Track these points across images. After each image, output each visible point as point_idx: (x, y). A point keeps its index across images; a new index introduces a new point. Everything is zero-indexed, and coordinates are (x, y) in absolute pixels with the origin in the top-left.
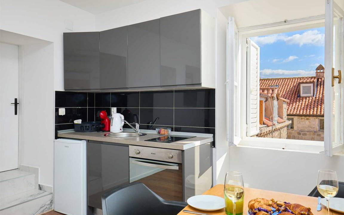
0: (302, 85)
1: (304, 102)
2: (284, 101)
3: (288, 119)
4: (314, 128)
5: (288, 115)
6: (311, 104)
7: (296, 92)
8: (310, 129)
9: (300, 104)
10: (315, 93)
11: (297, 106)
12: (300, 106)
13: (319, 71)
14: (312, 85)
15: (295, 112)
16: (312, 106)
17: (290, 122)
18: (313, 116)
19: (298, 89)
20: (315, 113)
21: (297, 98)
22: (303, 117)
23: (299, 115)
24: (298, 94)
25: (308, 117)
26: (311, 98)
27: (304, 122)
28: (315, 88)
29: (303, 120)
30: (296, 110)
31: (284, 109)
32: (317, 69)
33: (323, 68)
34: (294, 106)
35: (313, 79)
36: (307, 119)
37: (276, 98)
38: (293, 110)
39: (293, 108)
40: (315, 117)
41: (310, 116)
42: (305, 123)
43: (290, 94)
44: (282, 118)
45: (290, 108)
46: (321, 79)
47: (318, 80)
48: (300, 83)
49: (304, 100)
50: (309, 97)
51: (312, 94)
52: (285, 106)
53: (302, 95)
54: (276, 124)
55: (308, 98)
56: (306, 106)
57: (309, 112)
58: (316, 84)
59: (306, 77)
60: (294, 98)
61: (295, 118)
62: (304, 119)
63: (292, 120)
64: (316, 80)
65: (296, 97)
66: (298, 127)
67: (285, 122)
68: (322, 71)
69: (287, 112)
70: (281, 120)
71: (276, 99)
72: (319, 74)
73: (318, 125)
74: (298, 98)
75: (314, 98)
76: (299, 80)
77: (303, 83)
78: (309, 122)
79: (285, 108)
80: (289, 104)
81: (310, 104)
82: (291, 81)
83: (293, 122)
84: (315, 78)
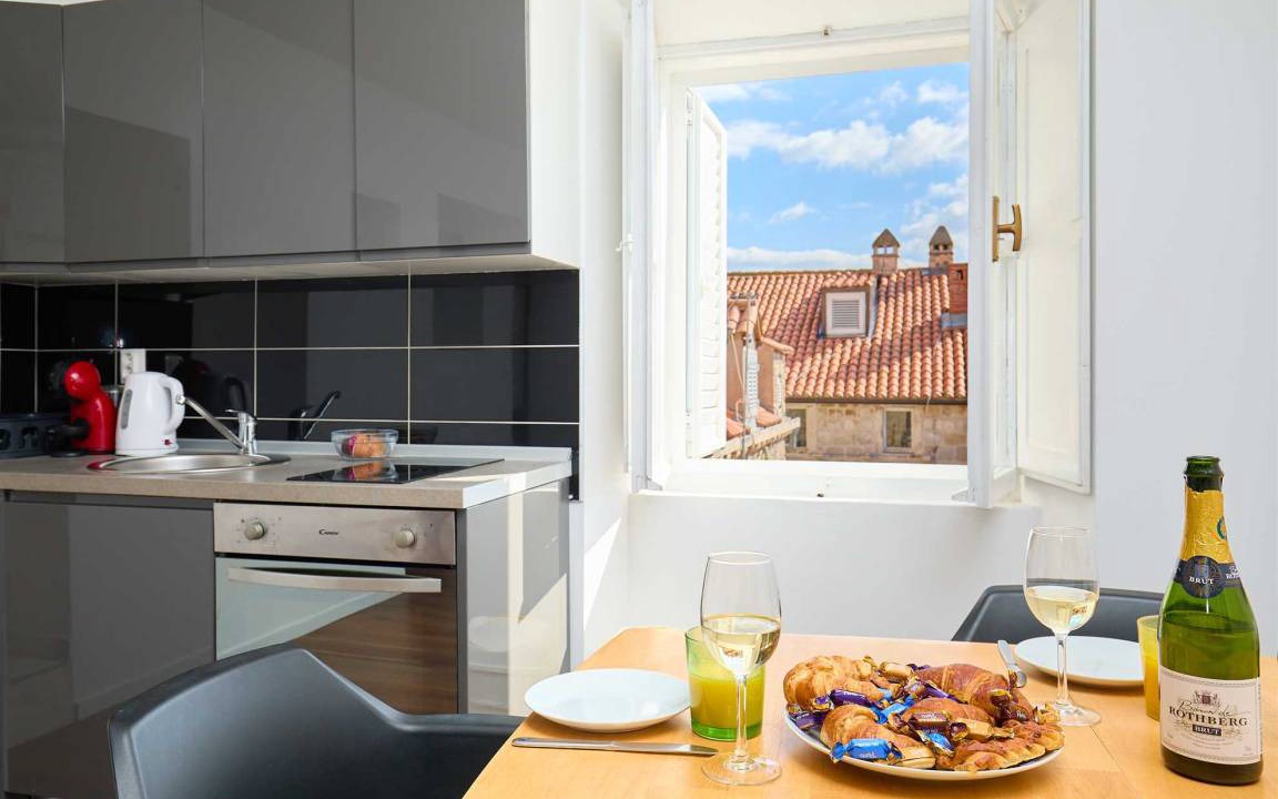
0: (830, 297)
1: (838, 356)
2: (777, 351)
3: (790, 414)
4: (869, 442)
5: (789, 400)
6: (859, 360)
7: (812, 320)
8: (858, 445)
9: (827, 363)
10: (872, 323)
11: (816, 369)
12: (825, 370)
13: (881, 251)
14: (861, 296)
15: (811, 388)
16: (864, 368)
17: (796, 423)
18: (867, 401)
19: (818, 310)
20: (873, 392)
21: (816, 342)
22: (836, 407)
23: (824, 401)
24: (818, 325)
25: (850, 407)
26: (859, 342)
27: (838, 425)
28: (872, 308)
29: (836, 414)
30: (813, 382)
31: (778, 379)
32: (877, 244)
33: (895, 243)
34: (806, 369)
35: (863, 278)
36: (848, 413)
37: (752, 338)
38: (803, 382)
39: (804, 375)
40: (872, 407)
41: (856, 401)
42: (842, 424)
43: (794, 326)
44: (769, 409)
45: (795, 376)
46: (888, 277)
47: (879, 282)
48: (824, 290)
49: (838, 349)
50: (853, 338)
51: (862, 330)
52: (779, 367)
53: (830, 331)
54: (754, 429)
55: (849, 342)
56: (844, 369)
57: (855, 388)
58: (873, 293)
59: (844, 269)
60: (807, 343)
61: (812, 410)
62: (839, 411)
63: (802, 414)
64: (872, 282)
65: (811, 337)
66: (819, 440)
67: (779, 422)
68: (890, 250)
69: (786, 389)
70: (769, 417)
71: (753, 343)
72: (881, 260)
73: (882, 433)
74: (820, 342)
75: (868, 340)
76: (820, 281)
77: (834, 289)
78: (856, 422)
79: (780, 376)
80: (791, 362)
81: (856, 362)
82: (796, 281)
83: (803, 423)
84: (869, 273)
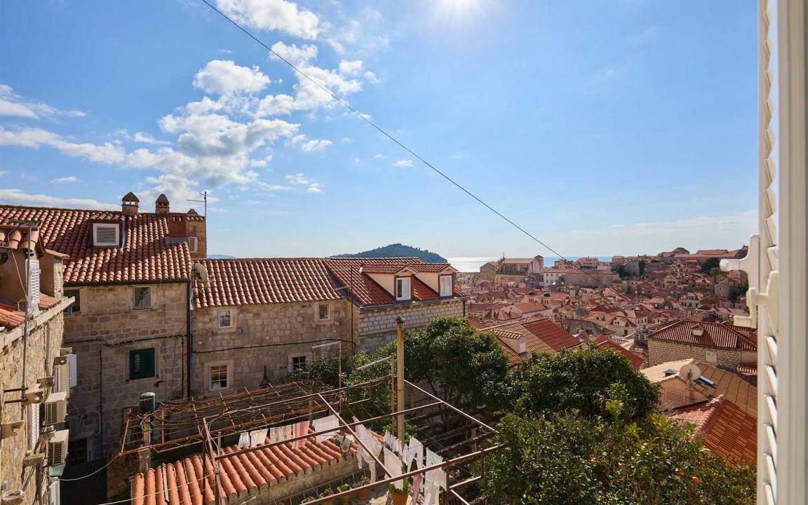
0: (95, 226)
1: (102, 258)
2: (56, 257)
3: (67, 294)
4: (124, 305)
5: (66, 285)
6: (116, 260)
7: (82, 238)
8: (117, 307)
9: (94, 262)
10: (124, 240)
11: (86, 266)
12: (93, 266)
13: (128, 203)
14: (117, 226)
15: (83, 277)
16: (120, 265)
17: (73, 299)
18: (123, 283)
19: (87, 232)
20: (126, 277)
21: (86, 250)
22: (102, 287)
23: (93, 284)
24: (87, 241)
25: (111, 287)
26: (116, 250)
27: (103, 297)
28: (124, 232)
29: (101, 292)
30: (84, 274)
31: (58, 275)
32: (125, 199)
33: (136, 200)
34: (79, 266)
35: (117, 216)
36: (110, 290)
37: (34, 252)
38: (77, 274)
39: (77, 270)
40: (125, 286)
41: (116, 283)
42: (106, 297)
43: (69, 240)
44: (51, 294)
45: (70, 270)
46: (133, 217)
47: (127, 219)
48: (91, 222)
49: (102, 254)
50: (112, 248)
51: (117, 243)
52: (59, 267)
53: (96, 243)
54: (37, 312)
55: (109, 251)
56: (106, 266)
57: (114, 276)
58: (124, 224)
59: (104, 210)
60: (79, 250)
61: (84, 291)
62: (103, 290)
63: (76, 294)
64: (123, 219)
65: (82, 247)
66: (89, 307)
67: (59, 303)
68: (133, 203)
69: (64, 279)
70: (51, 301)
71: (35, 256)
72: (128, 208)
73: (132, 299)
74: (89, 250)
75: (122, 250)
76: (88, 216)
77: (98, 221)
78: (115, 295)
79: (59, 273)
80: (67, 263)
81: (114, 261)
82: (70, 215)
83: (78, 300)
84: (120, 214)
